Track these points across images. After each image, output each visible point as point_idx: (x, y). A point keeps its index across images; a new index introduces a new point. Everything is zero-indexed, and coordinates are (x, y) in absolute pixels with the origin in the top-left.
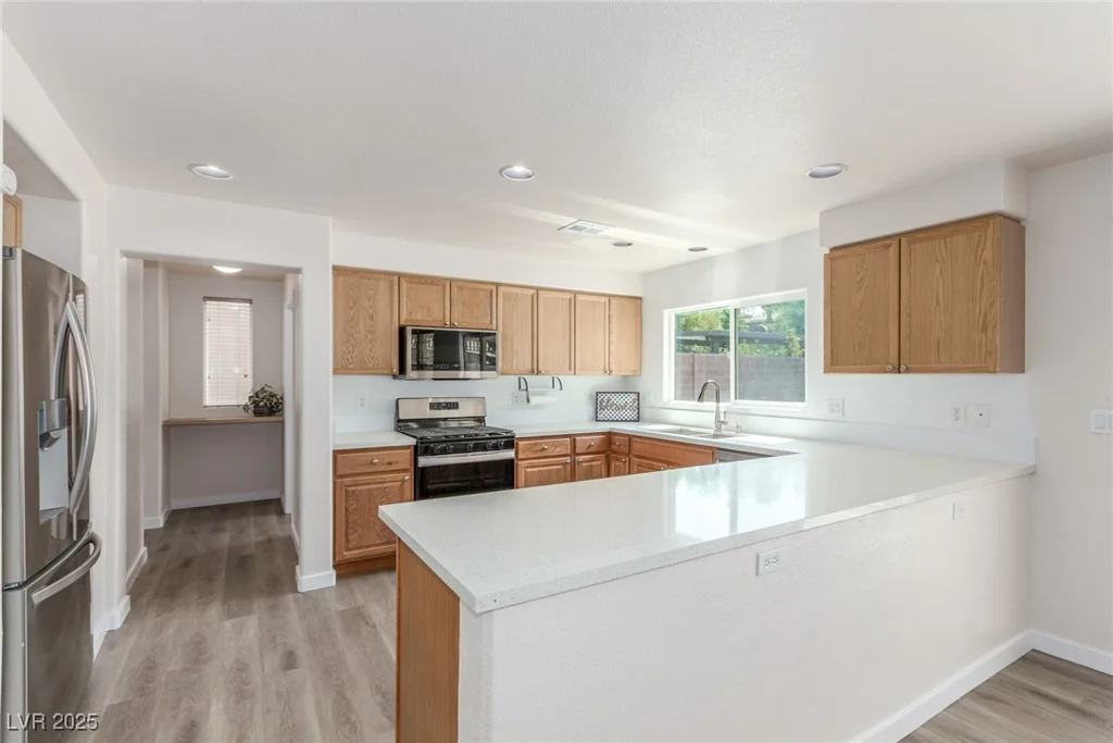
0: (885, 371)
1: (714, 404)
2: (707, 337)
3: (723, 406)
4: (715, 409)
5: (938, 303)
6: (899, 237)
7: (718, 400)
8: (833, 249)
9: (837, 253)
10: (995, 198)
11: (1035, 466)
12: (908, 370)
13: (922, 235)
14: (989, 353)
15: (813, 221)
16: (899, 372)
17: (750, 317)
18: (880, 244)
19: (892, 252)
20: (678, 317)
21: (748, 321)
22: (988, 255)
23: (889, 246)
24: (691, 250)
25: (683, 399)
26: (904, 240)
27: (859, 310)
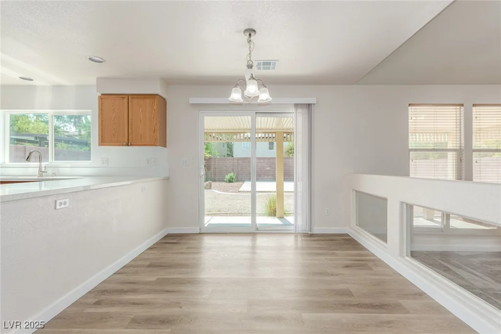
0: (123, 145)
1: (39, 163)
2: (36, 138)
3: (43, 164)
4: (39, 166)
5: (141, 121)
6: (128, 95)
7: (40, 161)
8: (102, 95)
9: (103, 96)
10: (157, 89)
11: (169, 177)
12: (131, 145)
13: (135, 96)
14: (156, 139)
15: (93, 81)
16: (128, 146)
17: (68, 132)
18: (121, 96)
19: (126, 100)
20: (11, 116)
21: (66, 134)
22: (155, 107)
23: (125, 98)
24: (20, 78)
25: (14, 162)
26: (130, 97)
27: (113, 120)
